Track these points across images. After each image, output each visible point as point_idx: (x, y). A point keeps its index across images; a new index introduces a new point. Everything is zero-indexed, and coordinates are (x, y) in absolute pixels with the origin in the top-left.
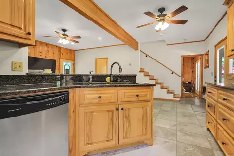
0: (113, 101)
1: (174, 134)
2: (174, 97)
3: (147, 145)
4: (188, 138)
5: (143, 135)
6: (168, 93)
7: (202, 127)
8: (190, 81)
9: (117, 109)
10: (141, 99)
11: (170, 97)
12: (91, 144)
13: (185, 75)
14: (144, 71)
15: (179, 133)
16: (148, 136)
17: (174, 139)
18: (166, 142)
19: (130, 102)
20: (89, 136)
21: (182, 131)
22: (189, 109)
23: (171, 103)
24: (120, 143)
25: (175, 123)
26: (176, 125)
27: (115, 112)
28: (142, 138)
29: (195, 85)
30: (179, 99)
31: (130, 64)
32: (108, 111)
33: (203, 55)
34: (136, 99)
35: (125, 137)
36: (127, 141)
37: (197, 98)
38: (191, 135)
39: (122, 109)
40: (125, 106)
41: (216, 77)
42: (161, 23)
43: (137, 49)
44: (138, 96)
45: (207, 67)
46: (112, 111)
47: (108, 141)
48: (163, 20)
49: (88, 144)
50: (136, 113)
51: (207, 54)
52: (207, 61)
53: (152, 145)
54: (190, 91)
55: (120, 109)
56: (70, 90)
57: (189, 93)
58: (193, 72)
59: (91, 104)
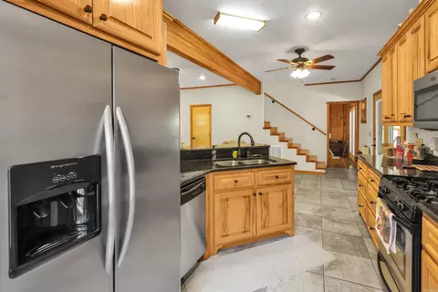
0: (250, 184)
1: (319, 222)
2: (317, 168)
3: (288, 235)
4: (336, 226)
5: (283, 223)
6: (307, 161)
7: (354, 211)
8: (340, 139)
9: (255, 195)
10: (280, 180)
11: (311, 167)
12: (227, 235)
13: (333, 129)
14: (270, 128)
15: (324, 220)
16: (289, 225)
17: (319, 227)
18: (309, 232)
19: (268, 185)
20: (224, 227)
21: (328, 217)
22: (338, 186)
23: (313, 176)
24: (258, 234)
25: (319, 207)
26: (320, 211)
27: (252, 197)
28: (281, 228)
29: (348, 146)
30: (324, 171)
31: (249, 116)
32: (244, 197)
33: (359, 102)
34: (274, 181)
35: (264, 227)
36: (265, 231)
37: (351, 167)
38: (340, 222)
39: (260, 194)
40: (263, 190)
41: (375, 139)
42: (298, 70)
43: (259, 93)
44: (277, 177)
45: (364, 121)
46: (249, 197)
47: (244, 232)
48: (301, 66)
49: (224, 236)
50: (275, 197)
51: (364, 101)
52: (364, 111)
53: (293, 235)
54: (340, 155)
55: (258, 195)
56: (206, 176)
57: (338, 158)
58: (346, 124)
59: (226, 190)
